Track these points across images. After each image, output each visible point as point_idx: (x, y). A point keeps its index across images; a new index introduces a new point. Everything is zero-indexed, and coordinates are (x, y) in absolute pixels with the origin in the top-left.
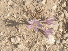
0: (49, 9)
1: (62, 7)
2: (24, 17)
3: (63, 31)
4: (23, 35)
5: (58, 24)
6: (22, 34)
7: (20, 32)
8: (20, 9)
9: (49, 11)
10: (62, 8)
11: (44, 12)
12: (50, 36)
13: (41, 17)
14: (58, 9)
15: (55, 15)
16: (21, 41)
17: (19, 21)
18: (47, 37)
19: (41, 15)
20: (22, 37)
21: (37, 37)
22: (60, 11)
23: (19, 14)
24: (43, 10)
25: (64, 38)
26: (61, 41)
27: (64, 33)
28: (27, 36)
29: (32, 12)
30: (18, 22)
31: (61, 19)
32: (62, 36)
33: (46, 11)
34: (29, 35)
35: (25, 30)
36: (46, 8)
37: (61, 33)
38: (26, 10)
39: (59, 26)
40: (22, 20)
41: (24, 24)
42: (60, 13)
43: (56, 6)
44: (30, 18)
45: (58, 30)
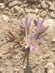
0: (7, 24)
1: (5, 8)
2: (19, 57)
3: (38, 8)
4: (44, 59)
5: (29, 14)
6: (42, 59)
7: (39, 63)
8: (8, 63)
9: (11, 25)
10: (7, 8)
11: (13, 31)
12: (45, 24)
13: (20, 35)
14: (7, 14)
15: (16, 17)
16: (51, 61)
17: (24, 64)
19: (17, 36)
20: (46, 60)
21: (46, 40)
22: (10, 11)
23: (14, 64)
24: (10, 33)
25: (47, 8)
26: (51, 11)
27: (40, 6)
28: (44, 54)
29: (12, 46)
30: (26, 65)
32: (44, 9)
33: (11, 29)
34: (44, 51)
35: (37, 56)
36: (7, 28)
37: (40, 11)
38: (9, 54)
39: (31, 13)
40: (22, 60)
41: (28, 57)
42: (13, 11)
43: (4, 16)
44: (21, 50)
45: (37, 14)
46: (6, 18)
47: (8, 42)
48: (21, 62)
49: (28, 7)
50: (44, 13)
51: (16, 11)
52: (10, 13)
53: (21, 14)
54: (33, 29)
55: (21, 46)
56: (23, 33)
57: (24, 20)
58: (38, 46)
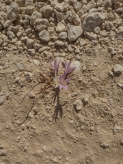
0: (38, 67)
1: (36, 53)
2: (50, 97)
3: (65, 52)
4: (72, 97)
5: (58, 57)
7: (69, 100)
8: (40, 102)
9: (42, 68)
11: (43, 73)
12: (72, 66)
13: (50, 76)
14: (38, 58)
15: (46, 61)
16: (79, 98)
17: (55, 102)
18: (74, 69)
20: (74, 97)
21: (74, 80)
22: (40, 56)
23: (46, 102)
24: (41, 75)
25: (73, 51)
26: (76, 53)
27: (67, 50)
28: (73, 92)
29: (43, 87)
30: (57, 103)
31: (51, 54)
32: (71, 53)
34: (72, 90)
35: (66, 95)
36: (38, 71)
38: (41, 94)
41: (58, 95)
42: (43, 56)
43: (35, 60)
44: (51, 90)
45: (64, 57)
46: (37, 62)
47: (40, 83)
48: (53, 100)
49: (56, 51)
50: (70, 56)
51: (45, 55)
52: (40, 58)
53: (50, 58)
54: (61, 70)
55: (51, 86)
56: (52, 75)
57: (53, 63)
58: (66, 86)
